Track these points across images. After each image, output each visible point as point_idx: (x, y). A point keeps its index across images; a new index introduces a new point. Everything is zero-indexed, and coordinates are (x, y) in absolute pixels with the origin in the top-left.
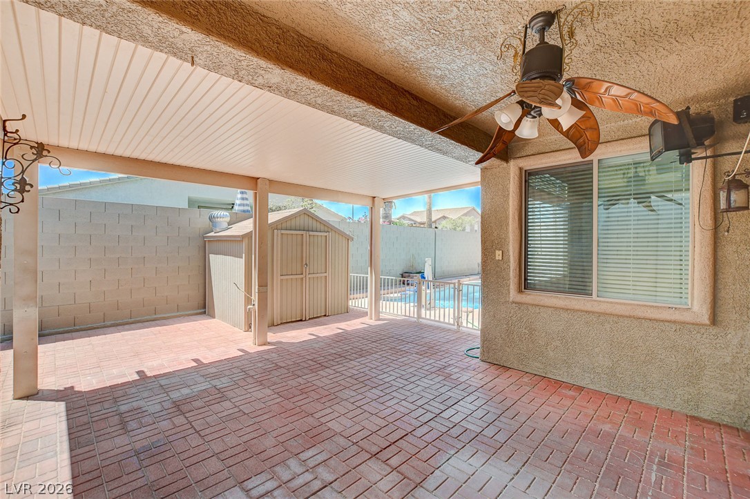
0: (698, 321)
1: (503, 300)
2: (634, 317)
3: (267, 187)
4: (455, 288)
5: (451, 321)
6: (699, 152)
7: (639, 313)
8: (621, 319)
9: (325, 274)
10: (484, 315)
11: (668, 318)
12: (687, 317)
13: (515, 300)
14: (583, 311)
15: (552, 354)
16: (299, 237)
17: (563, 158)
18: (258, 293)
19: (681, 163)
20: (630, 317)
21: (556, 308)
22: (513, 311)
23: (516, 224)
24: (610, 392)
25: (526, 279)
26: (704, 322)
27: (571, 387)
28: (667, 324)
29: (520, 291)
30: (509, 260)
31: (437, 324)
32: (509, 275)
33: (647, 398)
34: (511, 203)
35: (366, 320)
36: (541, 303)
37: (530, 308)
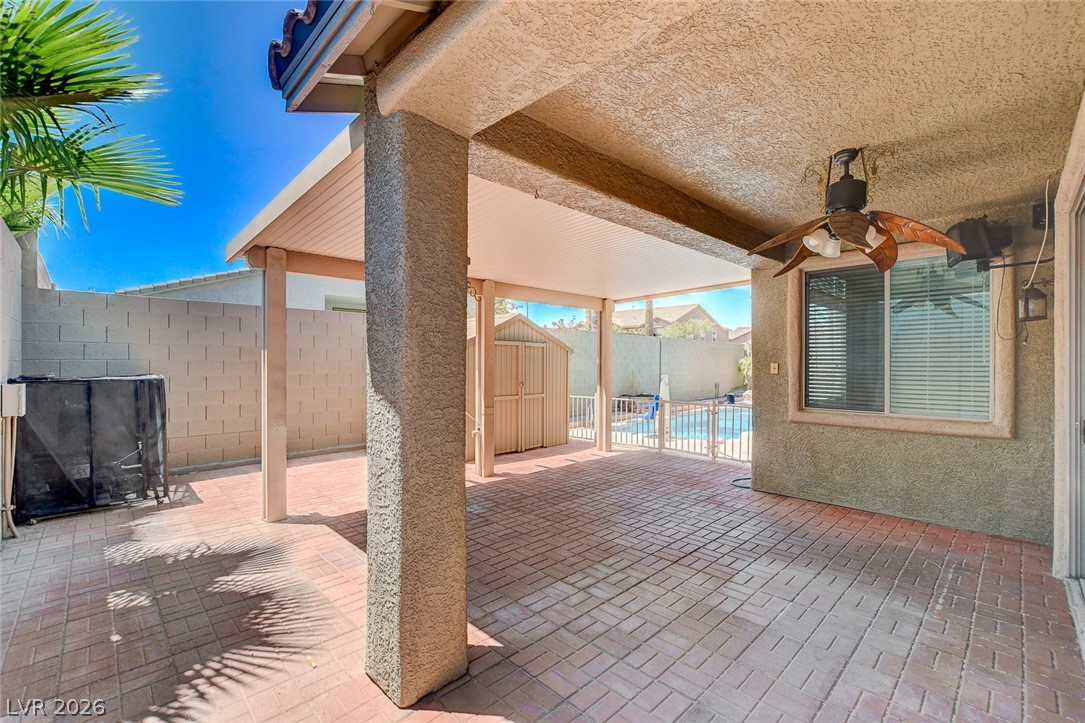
0: (999, 434)
1: (779, 420)
2: (930, 433)
3: (493, 290)
4: (708, 411)
5: (705, 451)
6: (998, 261)
7: (937, 428)
8: (917, 437)
9: (542, 395)
10: (755, 438)
11: (968, 433)
12: (987, 431)
13: (795, 419)
14: (875, 429)
15: (838, 478)
16: (514, 349)
17: (850, 260)
18: (485, 415)
19: (979, 271)
20: (926, 433)
21: (843, 427)
22: (791, 432)
23: (796, 333)
24: (905, 516)
25: (807, 396)
26: (1005, 436)
27: (861, 512)
28: (966, 439)
29: (800, 409)
30: (787, 375)
31: (685, 455)
32: (786, 391)
33: (946, 520)
34: (789, 310)
35: (595, 450)
36: (826, 422)
37: (812, 427)
